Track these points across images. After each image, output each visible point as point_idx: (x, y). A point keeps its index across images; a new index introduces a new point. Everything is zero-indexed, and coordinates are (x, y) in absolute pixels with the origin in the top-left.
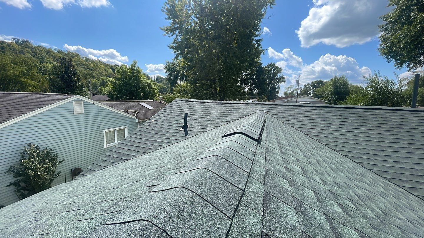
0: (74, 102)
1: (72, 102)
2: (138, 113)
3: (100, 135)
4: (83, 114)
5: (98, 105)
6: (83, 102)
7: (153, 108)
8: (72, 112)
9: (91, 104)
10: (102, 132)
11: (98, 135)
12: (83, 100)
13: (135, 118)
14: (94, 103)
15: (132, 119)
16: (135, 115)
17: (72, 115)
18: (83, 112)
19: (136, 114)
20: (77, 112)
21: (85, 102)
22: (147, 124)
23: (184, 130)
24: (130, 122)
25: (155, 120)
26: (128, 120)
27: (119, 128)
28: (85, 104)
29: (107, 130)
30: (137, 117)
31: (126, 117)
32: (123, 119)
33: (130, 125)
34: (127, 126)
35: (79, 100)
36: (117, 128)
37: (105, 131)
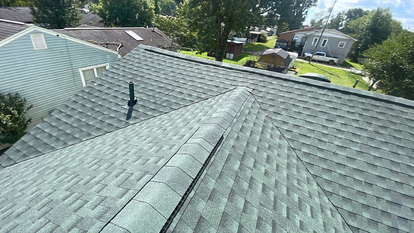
0: (31, 36)
1: (28, 36)
2: (122, 46)
4: (47, 50)
5: (64, 37)
6: (42, 35)
7: (143, 39)
8: (32, 49)
9: (53, 37)
11: (72, 75)
12: (42, 32)
13: (117, 54)
14: (58, 35)
15: (113, 55)
16: (118, 50)
17: (33, 52)
18: (46, 48)
19: (119, 47)
20: (38, 49)
21: (45, 34)
22: (87, 91)
23: (128, 109)
24: (112, 59)
25: (99, 83)
26: (109, 55)
27: (99, 66)
28: (46, 36)
29: (84, 69)
30: (119, 53)
31: (106, 52)
32: (102, 55)
33: (112, 62)
34: (108, 64)
35: (36, 32)
36: (96, 66)
37: (80, 70)
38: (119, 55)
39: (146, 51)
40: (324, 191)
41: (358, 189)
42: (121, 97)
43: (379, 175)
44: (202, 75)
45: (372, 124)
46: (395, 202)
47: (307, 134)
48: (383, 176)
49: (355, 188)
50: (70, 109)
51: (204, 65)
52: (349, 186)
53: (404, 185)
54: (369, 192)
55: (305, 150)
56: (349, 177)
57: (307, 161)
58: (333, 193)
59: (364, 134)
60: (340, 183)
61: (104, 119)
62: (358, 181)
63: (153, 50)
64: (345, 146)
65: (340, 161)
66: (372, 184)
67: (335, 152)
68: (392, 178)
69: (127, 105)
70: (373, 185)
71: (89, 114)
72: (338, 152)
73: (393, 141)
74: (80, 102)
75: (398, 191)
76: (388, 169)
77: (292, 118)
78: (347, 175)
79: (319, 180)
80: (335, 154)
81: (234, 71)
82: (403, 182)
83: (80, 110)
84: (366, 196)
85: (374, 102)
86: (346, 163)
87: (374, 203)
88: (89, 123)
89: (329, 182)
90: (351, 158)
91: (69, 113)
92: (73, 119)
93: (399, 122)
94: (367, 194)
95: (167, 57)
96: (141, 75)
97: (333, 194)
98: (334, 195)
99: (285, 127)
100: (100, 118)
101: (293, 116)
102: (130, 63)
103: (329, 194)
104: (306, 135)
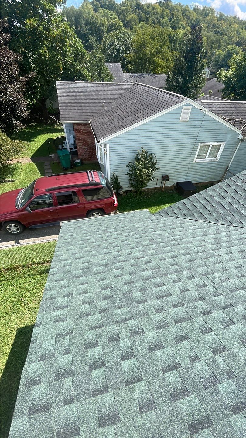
0: (183, 108)
1: (181, 108)
3: (194, 148)
4: (187, 123)
5: (205, 112)
6: (191, 108)
9: (198, 110)
10: (197, 146)
12: (192, 106)
14: (201, 109)
15: (235, 134)
16: (242, 130)
19: (244, 126)
20: (182, 120)
24: (232, 138)
26: (230, 134)
27: (216, 143)
28: (193, 110)
29: (203, 144)
30: (242, 132)
31: (230, 130)
32: (225, 132)
33: (229, 142)
34: (225, 143)
35: (188, 105)
36: (214, 143)
37: (200, 144)
38: (241, 134)
71: (242, 202)
83: (233, 195)
92: (225, 201)
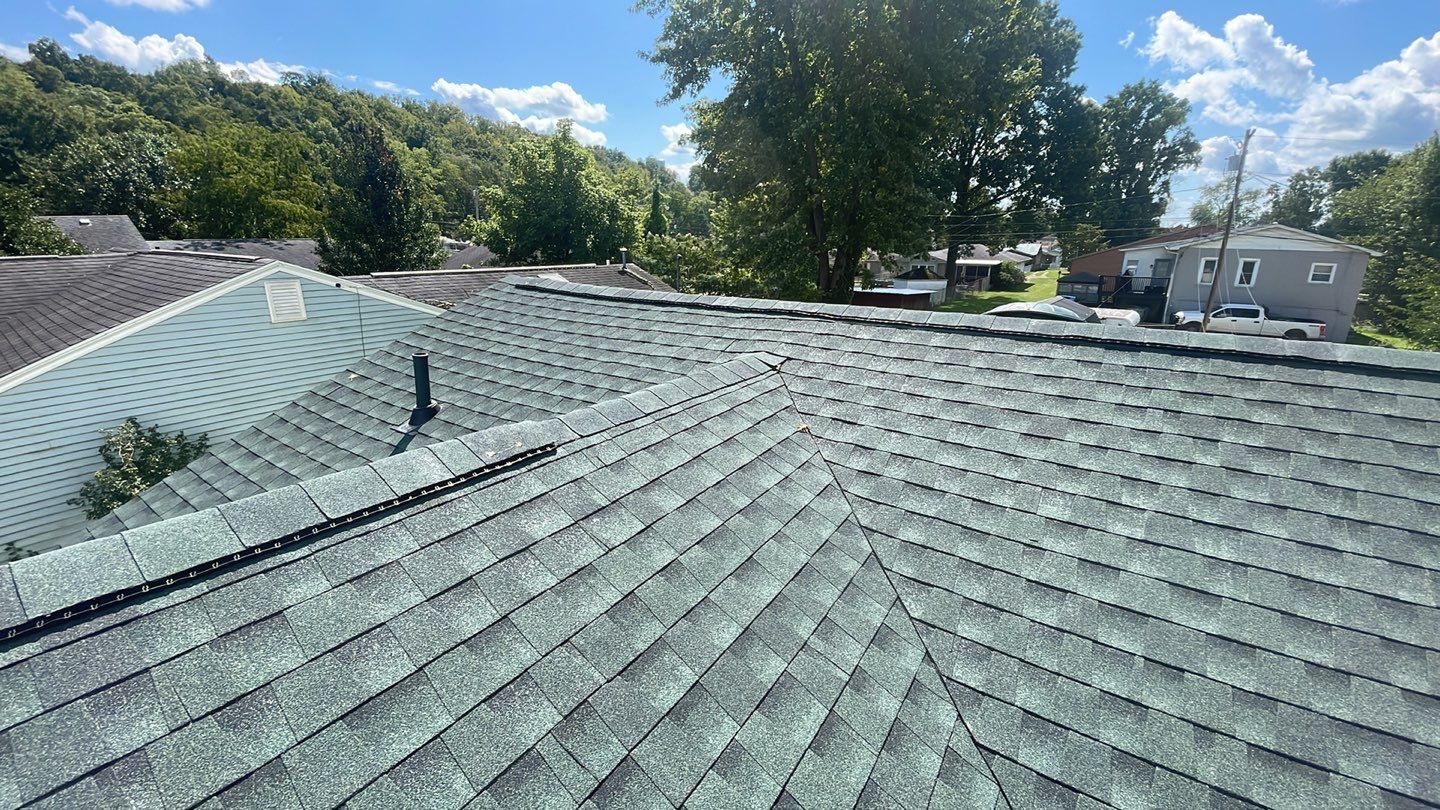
0: (267, 286)
1: (258, 285)
5: (355, 291)
6: (297, 284)
8: (266, 319)
12: (298, 278)
14: (338, 285)
17: (268, 326)
20: (281, 319)
21: (304, 283)
22: (323, 393)
23: (406, 431)
25: (362, 372)
28: (306, 288)
35: (283, 277)
39: (516, 291)
40: (947, 681)
41: (1111, 686)
42: (402, 405)
43: (1225, 633)
44: (648, 334)
45: (1218, 441)
46: (1298, 755)
47: (933, 482)
48: (1246, 636)
49: (1096, 680)
50: (264, 436)
51: (661, 309)
52: (1068, 670)
53: (1355, 681)
54: (1161, 699)
55: (913, 535)
56: (1072, 636)
57: (909, 572)
58: (983, 694)
59: (1178, 478)
60: (1030, 655)
61: (333, 460)
62: (1115, 655)
63: (536, 284)
64: (1080, 522)
65: (1045, 576)
66: (1183, 671)
67: (1036, 544)
68: (1289, 649)
69: (407, 424)
70: (1187, 675)
71: (302, 449)
72: (1047, 543)
73: (1311, 499)
74: (295, 421)
75: (1318, 706)
76: (1274, 610)
77: (893, 435)
78: (1068, 628)
79: (938, 643)
80: (1035, 548)
81: (746, 315)
82: (1349, 665)
83: (285, 441)
84: (1142, 719)
85: (1237, 368)
86: (1073, 582)
87: (1180, 749)
88: (291, 472)
89: (983, 652)
90: (1099, 564)
91: (254, 449)
92: (259, 461)
93: (1350, 431)
94: (1147, 707)
95: (568, 298)
96: (479, 346)
97: (986, 698)
98: (990, 700)
99: (859, 462)
100: (321, 460)
101: (897, 429)
102: (462, 321)
103: (966, 698)
104: (929, 485)
